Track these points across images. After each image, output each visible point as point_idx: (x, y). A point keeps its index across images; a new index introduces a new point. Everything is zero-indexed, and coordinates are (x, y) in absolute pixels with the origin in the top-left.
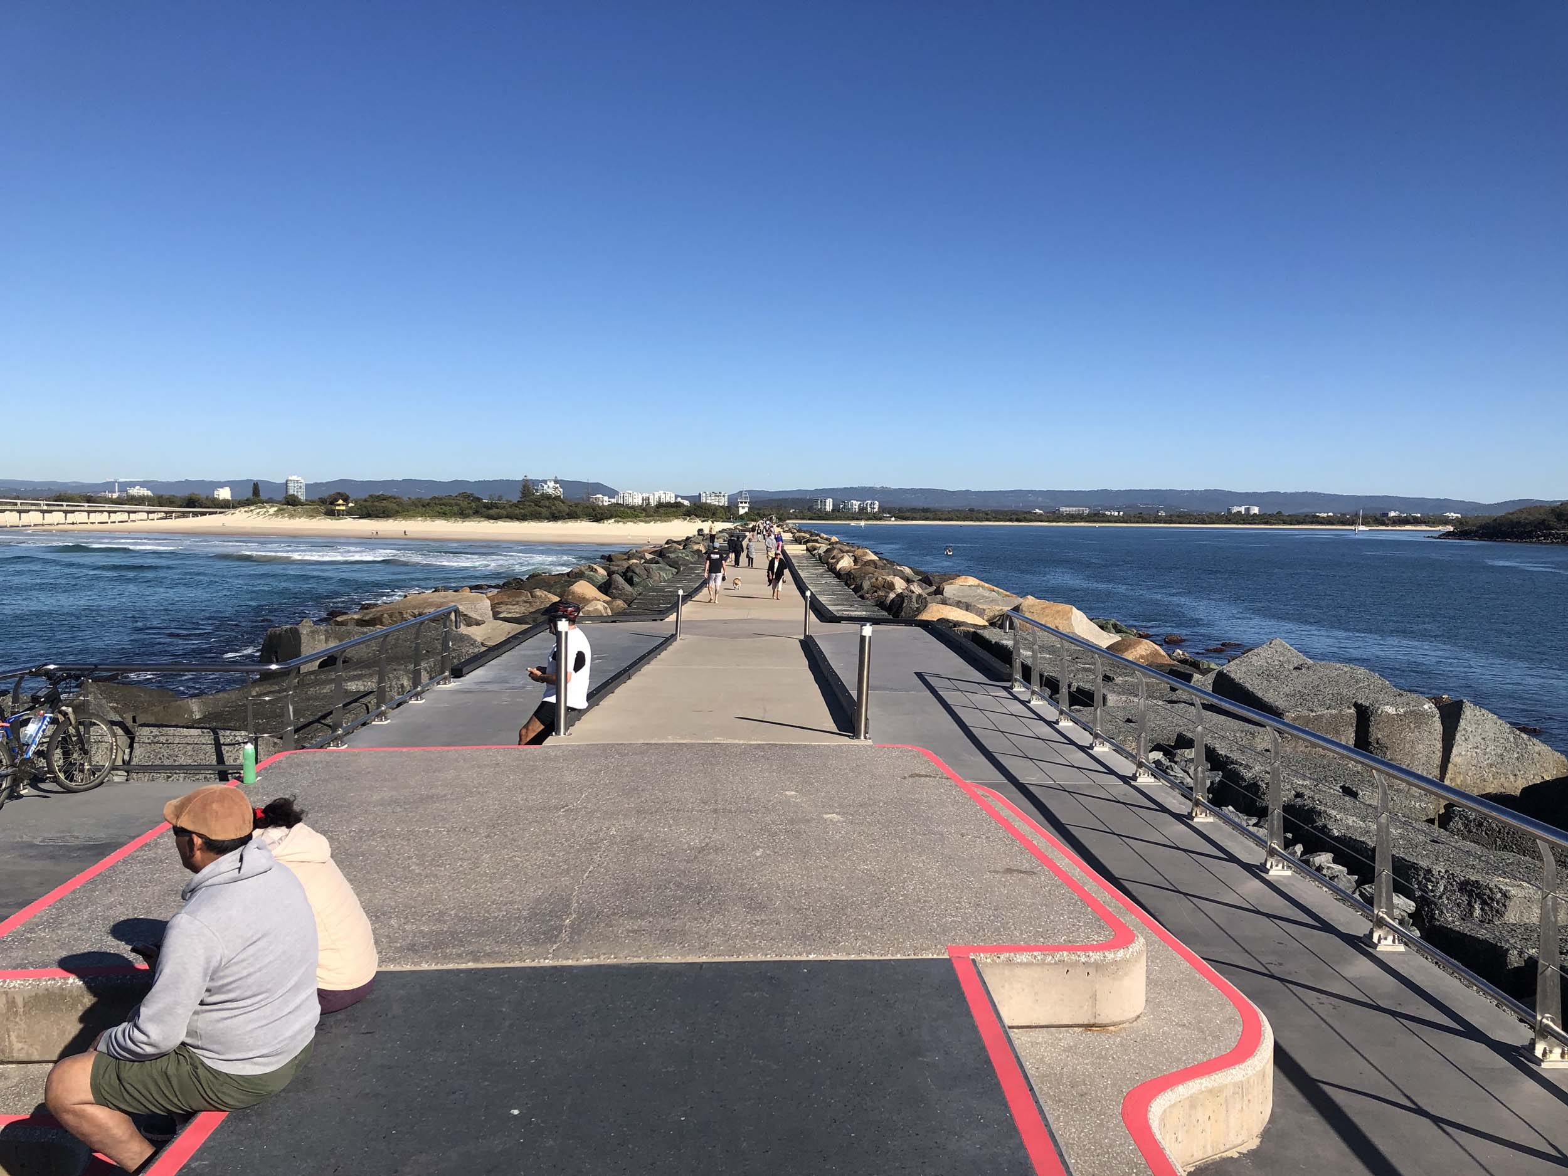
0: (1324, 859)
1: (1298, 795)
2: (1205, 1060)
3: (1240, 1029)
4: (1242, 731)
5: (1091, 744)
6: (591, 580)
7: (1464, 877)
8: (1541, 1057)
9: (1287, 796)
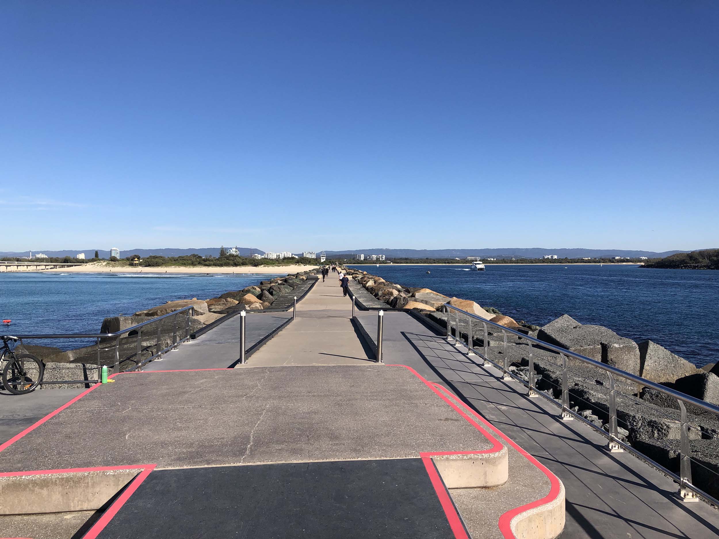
0: (588, 413)
1: (576, 385)
2: (535, 501)
3: (550, 487)
4: (551, 357)
5: (483, 364)
6: (253, 293)
7: (650, 419)
8: (683, 497)
9: (571, 385)
